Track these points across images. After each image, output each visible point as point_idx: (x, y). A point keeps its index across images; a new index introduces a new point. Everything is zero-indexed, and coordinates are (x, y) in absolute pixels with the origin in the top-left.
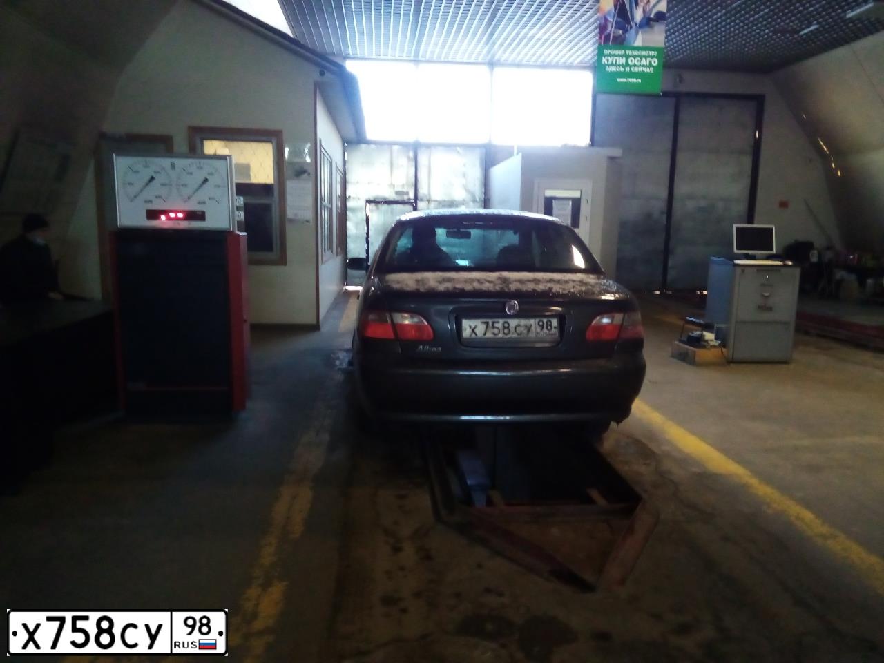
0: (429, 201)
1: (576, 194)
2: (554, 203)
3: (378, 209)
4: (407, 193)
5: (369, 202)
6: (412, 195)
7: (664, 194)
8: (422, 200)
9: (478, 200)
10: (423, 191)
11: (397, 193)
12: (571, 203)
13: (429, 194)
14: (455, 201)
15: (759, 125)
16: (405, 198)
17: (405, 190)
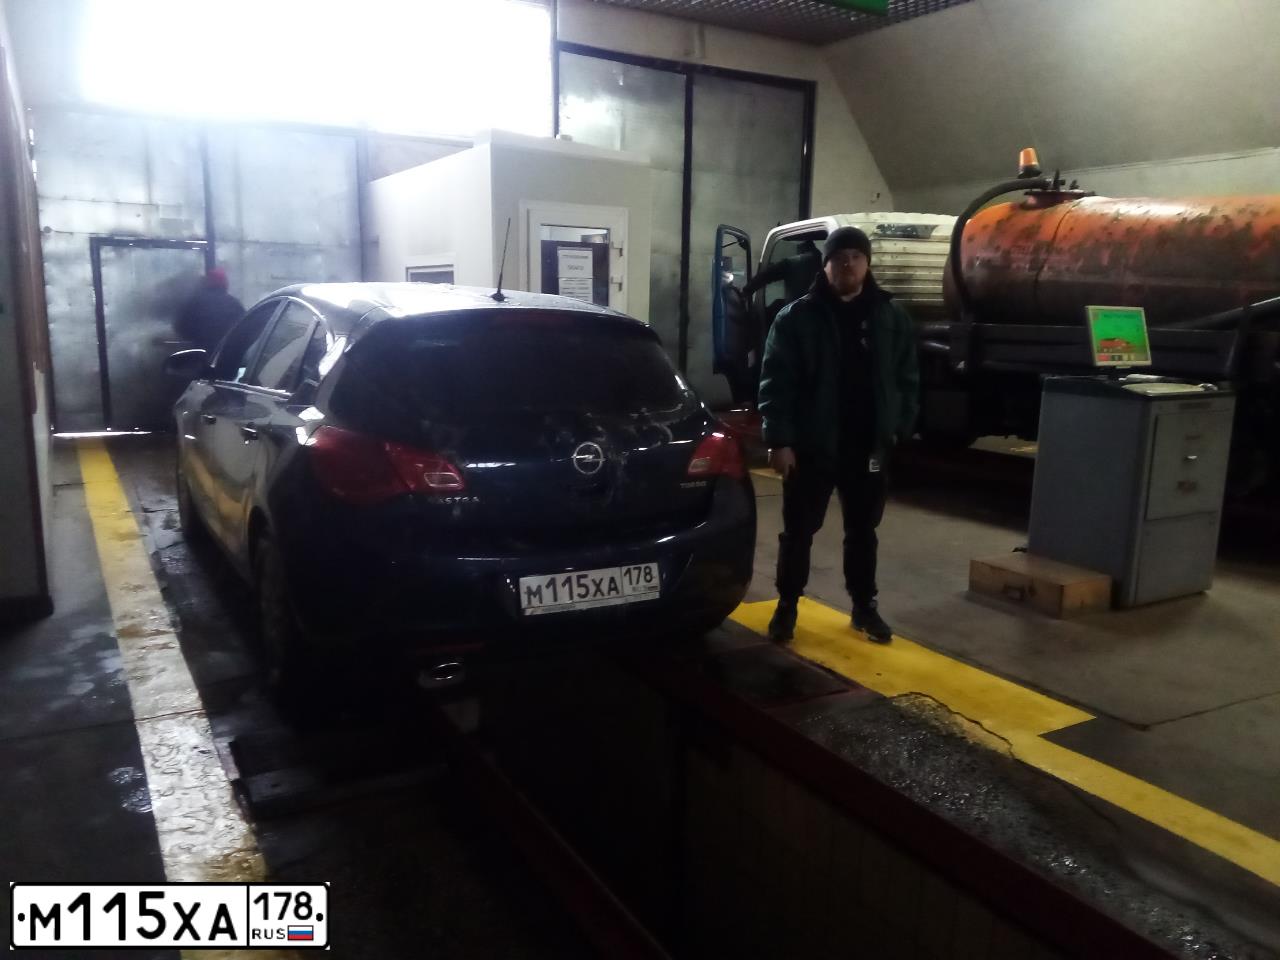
0: (242, 242)
2: (561, 253)
3: (120, 256)
4: (189, 224)
5: (97, 243)
6: (199, 230)
8: (225, 240)
9: (347, 243)
10: (226, 220)
11: (165, 223)
12: (589, 254)
13: (242, 230)
14: (298, 244)
15: (808, 136)
16: (186, 233)
17: (184, 217)
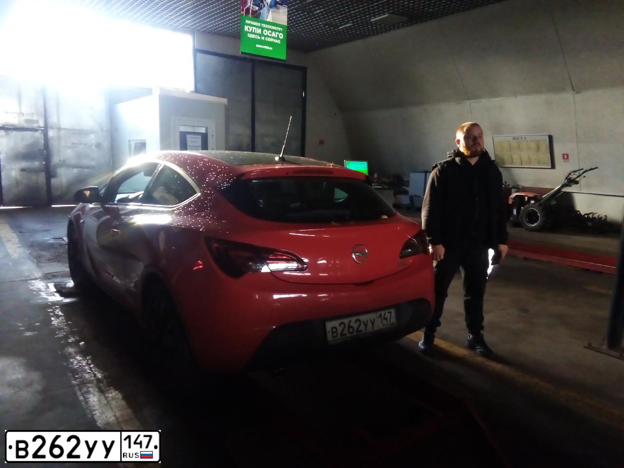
0: (59, 129)
1: (203, 130)
2: (188, 136)
3: (7, 134)
4: (37, 121)
6: (41, 124)
7: (249, 132)
8: (52, 128)
9: (105, 129)
10: (53, 120)
11: (27, 121)
12: (200, 137)
13: (59, 123)
14: (84, 130)
15: (304, 88)
16: (35, 125)
17: (34, 118)
